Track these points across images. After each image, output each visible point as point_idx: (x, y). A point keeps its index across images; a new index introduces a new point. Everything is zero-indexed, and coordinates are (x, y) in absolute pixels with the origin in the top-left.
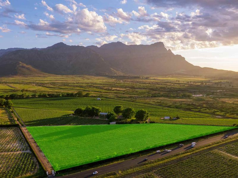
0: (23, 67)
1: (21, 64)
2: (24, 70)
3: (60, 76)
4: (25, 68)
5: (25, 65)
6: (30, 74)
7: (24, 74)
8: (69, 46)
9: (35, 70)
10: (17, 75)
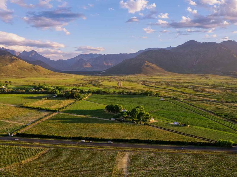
0: (148, 66)
1: (147, 63)
2: (148, 68)
3: (181, 74)
4: (149, 67)
5: (150, 64)
6: (152, 73)
7: (147, 73)
8: (201, 43)
9: (159, 68)
10: (141, 74)
